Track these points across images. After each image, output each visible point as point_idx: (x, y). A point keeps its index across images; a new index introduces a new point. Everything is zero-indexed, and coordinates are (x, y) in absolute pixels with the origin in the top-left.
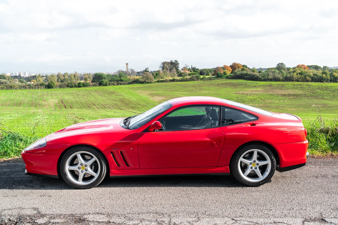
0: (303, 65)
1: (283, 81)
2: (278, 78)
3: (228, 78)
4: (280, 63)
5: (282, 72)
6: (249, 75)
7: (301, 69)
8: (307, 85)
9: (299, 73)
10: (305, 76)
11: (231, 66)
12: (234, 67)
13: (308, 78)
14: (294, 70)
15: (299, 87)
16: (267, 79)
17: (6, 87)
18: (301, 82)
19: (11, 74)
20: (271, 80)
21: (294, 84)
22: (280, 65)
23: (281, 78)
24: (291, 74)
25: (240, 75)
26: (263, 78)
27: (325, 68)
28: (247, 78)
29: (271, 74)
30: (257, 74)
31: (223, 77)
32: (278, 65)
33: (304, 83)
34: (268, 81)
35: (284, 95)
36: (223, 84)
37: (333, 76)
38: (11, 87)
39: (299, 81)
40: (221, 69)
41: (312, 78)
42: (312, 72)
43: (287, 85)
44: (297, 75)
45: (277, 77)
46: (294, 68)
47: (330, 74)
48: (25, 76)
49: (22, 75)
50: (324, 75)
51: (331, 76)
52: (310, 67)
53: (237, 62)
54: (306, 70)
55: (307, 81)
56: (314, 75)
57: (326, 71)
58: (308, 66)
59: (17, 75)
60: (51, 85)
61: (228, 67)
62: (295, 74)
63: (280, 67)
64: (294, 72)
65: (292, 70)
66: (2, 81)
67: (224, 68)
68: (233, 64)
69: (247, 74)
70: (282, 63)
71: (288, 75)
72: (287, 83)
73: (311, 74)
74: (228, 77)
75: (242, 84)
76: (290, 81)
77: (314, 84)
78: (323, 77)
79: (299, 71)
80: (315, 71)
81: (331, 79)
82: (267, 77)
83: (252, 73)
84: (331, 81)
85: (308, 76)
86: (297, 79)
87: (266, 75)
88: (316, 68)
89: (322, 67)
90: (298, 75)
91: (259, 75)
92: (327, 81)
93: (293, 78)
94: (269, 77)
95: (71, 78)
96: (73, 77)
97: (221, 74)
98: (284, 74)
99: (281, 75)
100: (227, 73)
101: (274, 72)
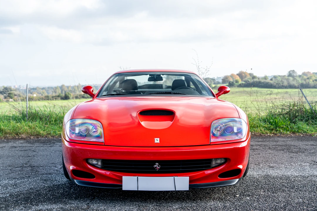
2: (294, 85)
3: (240, 86)
4: (291, 71)
5: (296, 79)
6: (263, 83)
11: (237, 75)
12: (241, 75)
16: (281, 86)
20: (286, 87)
23: (296, 85)
26: (277, 86)
29: (285, 81)
30: (268, 80)
31: (235, 86)
32: (289, 72)
34: (283, 89)
36: (237, 92)
40: (230, 77)
44: (313, 81)
45: (292, 84)
53: (244, 71)
60: (68, 97)
61: (235, 75)
62: (311, 80)
67: (232, 76)
68: (240, 72)
69: (260, 82)
70: (294, 71)
71: (304, 82)
75: (257, 92)
82: (281, 84)
83: (265, 81)
87: (280, 82)
90: (315, 81)
91: (273, 83)
93: (309, 85)
94: (283, 85)
95: (75, 90)
96: (76, 88)
97: (233, 82)
98: (298, 81)
99: (295, 82)
100: (239, 81)
101: (288, 80)
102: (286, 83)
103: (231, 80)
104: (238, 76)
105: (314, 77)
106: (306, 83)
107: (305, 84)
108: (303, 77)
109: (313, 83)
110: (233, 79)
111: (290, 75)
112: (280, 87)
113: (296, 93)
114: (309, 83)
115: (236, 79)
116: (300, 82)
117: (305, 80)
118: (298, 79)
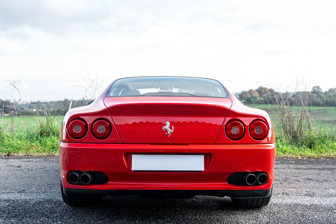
1: (323, 105)
2: (318, 102)
4: (315, 87)
5: (320, 96)
11: (256, 90)
12: (261, 91)
22: (315, 88)
23: (321, 102)
24: (332, 97)
30: (291, 97)
31: (253, 102)
35: (329, 122)
40: (248, 93)
43: (329, 110)
45: (316, 101)
53: (264, 86)
63: (316, 91)
67: (251, 92)
68: (259, 87)
71: (329, 100)
74: (259, 101)
91: (295, 100)
97: (250, 99)
98: (323, 98)
99: (319, 99)
100: (257, 97)
101: (311, 97)
103: (249, 96)
104: (256, 92)
106: (331, 100)
107: (330, 102)
108: (328, 94)
110: (251, 95)
111: (314, 92)
113: (320, 111)
114: (334, 100)
115: (254, 95)
116: (325, 99)
117: (330, 97)
118: (322, 95)
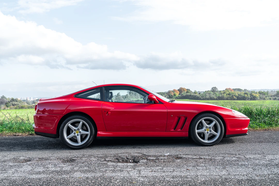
0: (229, 89)
1: (216, 99)
4: (213, 87)
5: (215, 93)
6: (193, 96)
7: (229, 91)
8: (234, 102)
9: (228, 94)
10: (232, 96)
11: (178, 90)
12: (180, 90)
13: (234, 97)
14: (224, 92)
15: (229, 103)
17: (19, 107)
18: (230, 100)
19: (21, 99)
20: (208, 99)
21: (225, 101)
22: (214, 88)
23: (215, 98)
24: (222, 94)
25: (185, 96)
26: (202, 98)
27: (245, 90)
28: (191, 98)
29: (208, 95)
30: (197, 95)
31: (173, 98)
32: (212, 88)
33: (232, 101)
34: (205, 100)
37: (252, 96)
38: (22, 108)
39: (228, 100)
40: (172, 92)
41: (237, 97)
42: (237, 93)
44: (227, 95)
45: (212, 97)
46: (224, 91)
47: (250, 94)
48: (31, 100)
49: (29, 99)
50: (246, 95)
51: (251, 96)
52: (235, 90)
53: (183, 87)
54: (233, 92)
55: (234, 99)
56: (238, 95)
57: (247, 92)
58: (233, 89)
59: (25, 99)
61: (176, 90)
62: (225, 94)
63: (214, 90)
64: (224, 93)
65: (223, 92)
66: (15, 103)
67: (174, 91)
68: (180, 88)
69: (190, 95)
71: (220, 96)
72: (220, 101)
73: (237, 94)
74: (177, 97)
76: (221, 100)
77: (239, 101)
78: (245, 96)
79: (228, 93)
80: (239, 93)
81: (251, 98)
82: (205, 97)
83: (194, 94)
84: (251, 99)
85: (235, 96)
86: (227, 98)
87: (204, 95)
88: (239, 90)
89: (243, 90)
90: (228, 95)
91: (199, 96)
92: (248, 99)
93: (223, 97)
94: (206, 97)
97: (172, 95)
99: (215, 95)
100: (176, 94)
101: (209, 94)
102: (208, 97)
105: (228, 92)
107: (221, 97)
109: (226, 96)
112: (204, 99)
116: (218, 95)
